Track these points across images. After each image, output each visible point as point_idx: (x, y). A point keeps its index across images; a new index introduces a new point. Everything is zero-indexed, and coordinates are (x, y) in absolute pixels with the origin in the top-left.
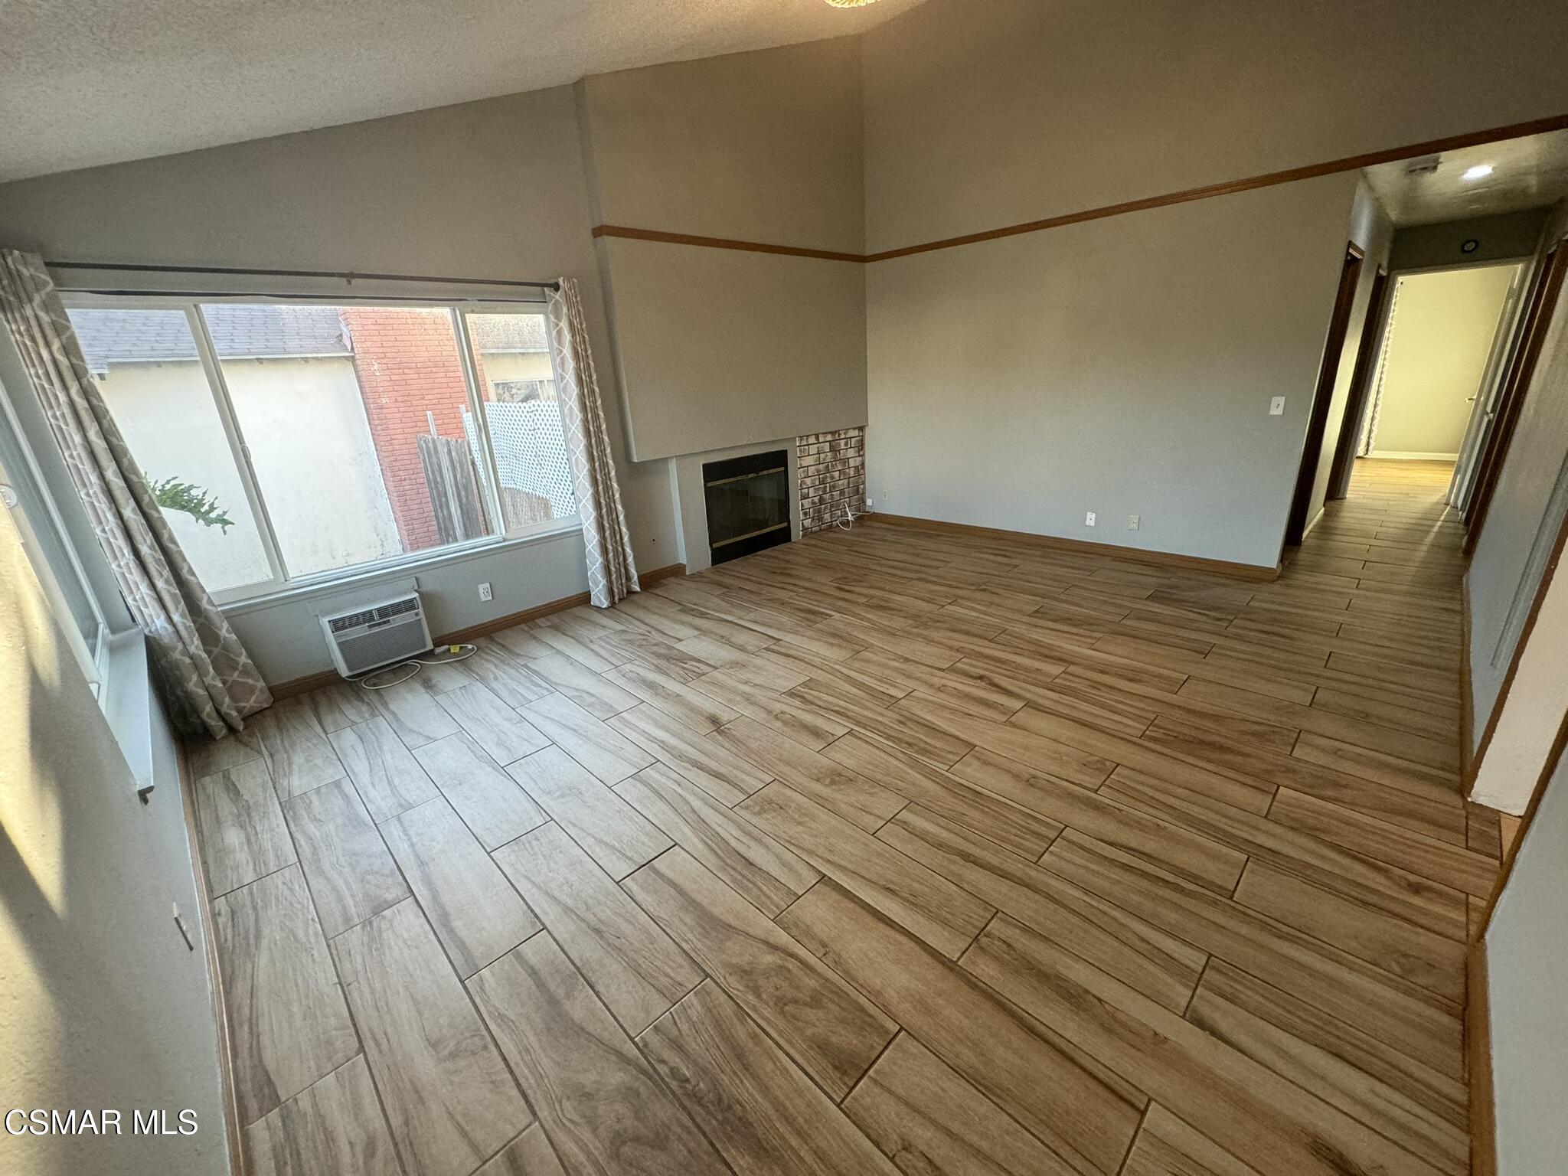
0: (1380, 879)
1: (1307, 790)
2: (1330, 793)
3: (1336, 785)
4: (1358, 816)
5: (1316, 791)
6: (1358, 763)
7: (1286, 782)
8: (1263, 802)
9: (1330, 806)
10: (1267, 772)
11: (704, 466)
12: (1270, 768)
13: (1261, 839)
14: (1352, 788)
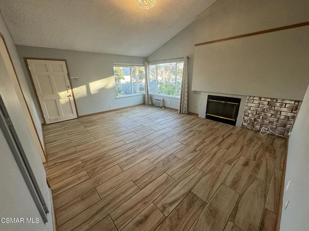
0: (60, 161)
1: (77, 166)
2: (74, 168)
3: (74, 171)
4: (68, 168)
5: (76, 167)
6: (74, 180)
7: (81, 164)
8: (82, 158)
9: (72, 166)
10: (86, 163)
11: (208, 95)
12: (86, 165)
13: (76, 154)
14: (72, 173)
